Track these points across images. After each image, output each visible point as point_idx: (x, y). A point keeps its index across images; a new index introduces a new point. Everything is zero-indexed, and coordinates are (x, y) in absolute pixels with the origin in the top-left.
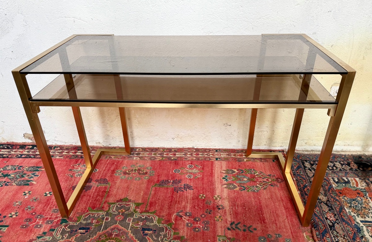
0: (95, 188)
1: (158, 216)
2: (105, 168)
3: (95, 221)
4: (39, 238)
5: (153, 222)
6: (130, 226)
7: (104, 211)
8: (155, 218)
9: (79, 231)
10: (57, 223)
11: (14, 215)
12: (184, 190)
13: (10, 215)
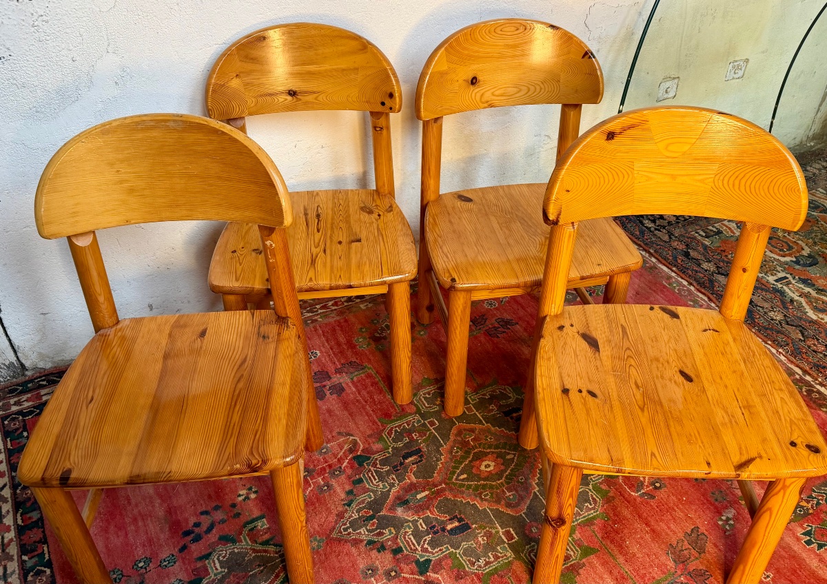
0: (350, 384)
1: (508, 385)
2: (327, 344)
3: (416, 435)
4: (349, 505)
5: (510, 398)
6: (481, 418)
7: (411, 414)
8: (505, 389)
9: (407, 461)
10: (352, 468)
11: (247, 494)
12: (506, 330)
13: (241, 499)
